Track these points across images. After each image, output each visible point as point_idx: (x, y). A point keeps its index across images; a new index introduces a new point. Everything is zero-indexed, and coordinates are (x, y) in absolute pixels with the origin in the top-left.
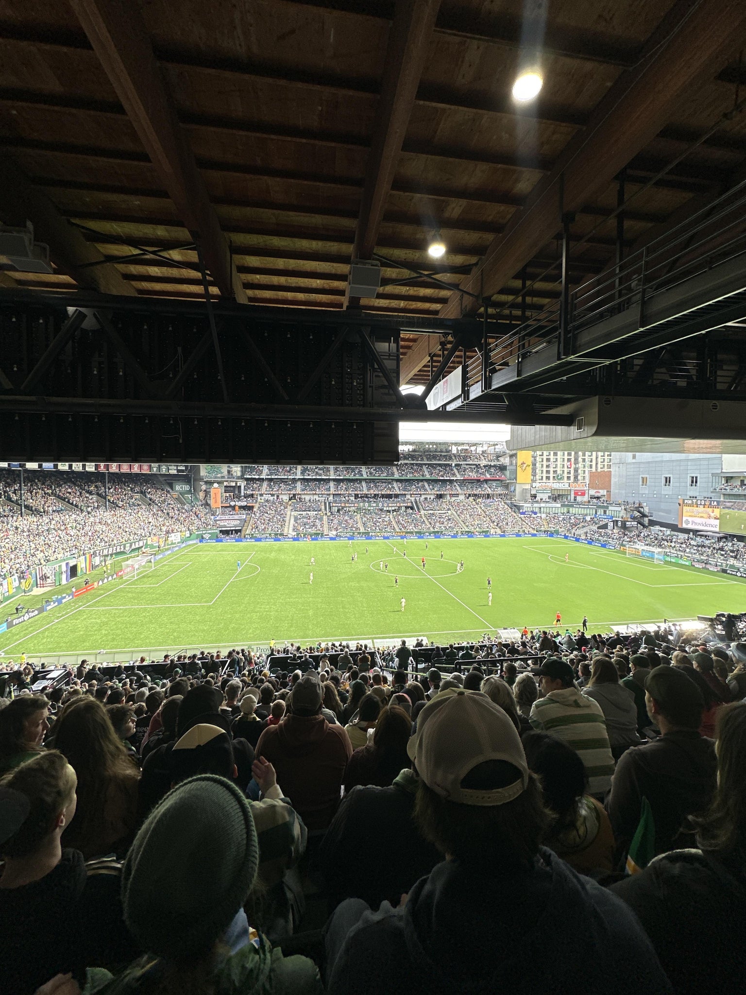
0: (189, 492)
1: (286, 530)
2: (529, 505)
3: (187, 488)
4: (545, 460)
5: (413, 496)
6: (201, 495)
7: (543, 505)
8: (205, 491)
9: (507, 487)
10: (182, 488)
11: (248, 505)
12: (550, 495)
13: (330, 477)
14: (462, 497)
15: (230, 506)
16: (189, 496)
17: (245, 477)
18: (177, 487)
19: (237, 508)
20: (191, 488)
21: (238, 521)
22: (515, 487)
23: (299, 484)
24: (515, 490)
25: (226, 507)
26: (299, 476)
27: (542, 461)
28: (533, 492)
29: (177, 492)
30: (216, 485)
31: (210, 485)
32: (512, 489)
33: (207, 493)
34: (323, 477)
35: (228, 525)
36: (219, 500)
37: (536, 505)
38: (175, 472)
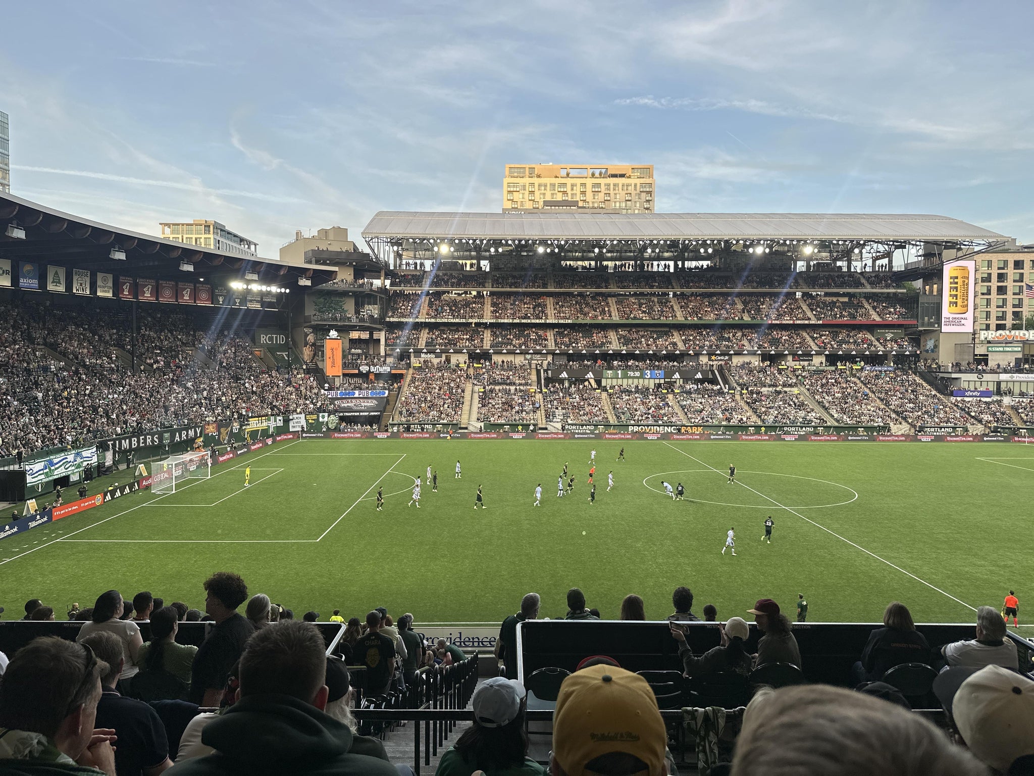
0: (285, 347)
1: (465, 417)
2: (973, 377)
3: (280, 339)
4: (994, 290)
5: (713, 358)
6: (307, 353)
7: (1004, 377)
8: (314, 345)
9: (916, 339)
10: (271, 339)
11: (393, 372)
12: (1020, 356)
13: (548, 321)
14: (818, 361)
15: (360, 375)
16: (284, 354)
17: (388, 319)
18: (264, 339)
19: (372, 377)
20: (287, 338)
21: (375, 402)
22: (937, 340)
23: (487, 335)
24: (936, 346)
25: (353, 376)
26: (488, 319)
27: (989, 293)
28: (980, 350)
29: (262, 346)
30: (333, 334)
31: (323, 334)
32: (930, 344)
33: (318, 349)
34: (533, 321)
35: (355, 408)
36: (339, 362)
37: (987, 377)
38: (257, 306)
